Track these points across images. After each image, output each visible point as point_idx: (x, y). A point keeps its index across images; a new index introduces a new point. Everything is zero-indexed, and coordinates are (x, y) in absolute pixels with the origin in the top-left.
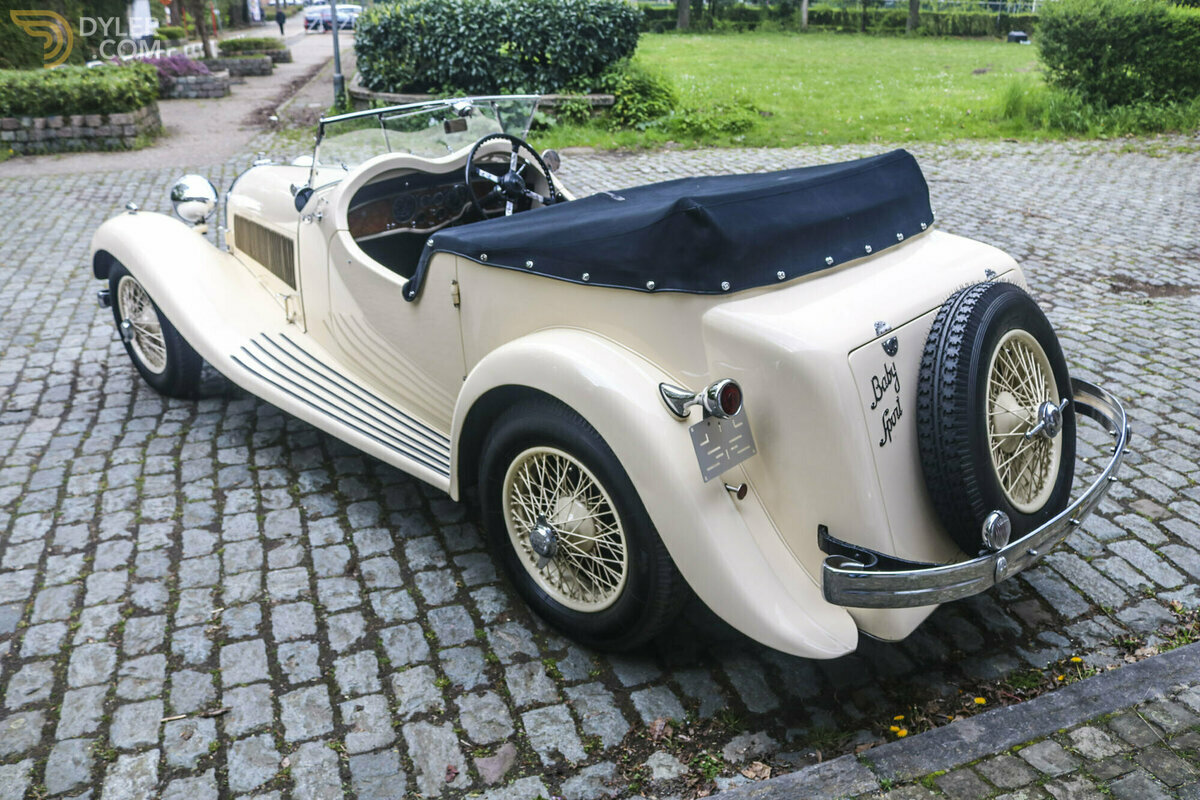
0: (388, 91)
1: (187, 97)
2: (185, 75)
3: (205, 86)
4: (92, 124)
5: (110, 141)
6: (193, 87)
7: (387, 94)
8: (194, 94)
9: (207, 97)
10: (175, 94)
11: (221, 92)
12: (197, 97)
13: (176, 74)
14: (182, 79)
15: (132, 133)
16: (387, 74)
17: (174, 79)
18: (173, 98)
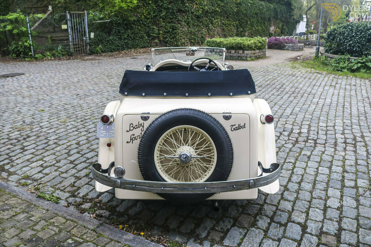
0: (328, 53)
1: (288, 50)
2: (290, 43)
3: (294, 47)
4: (232, 53)
5: (243, 58)
6: (291, 47)
7: (328, 54)
8: (291, 49)
9: (294, 50)
10: (285, 48)
11: (298, 49)
12: (292, 50)
13: (287, 43)
14: (288, 45)
15: (249, 56)
16: (329, 47)
17: (286, 44)
18: (285, 50)
